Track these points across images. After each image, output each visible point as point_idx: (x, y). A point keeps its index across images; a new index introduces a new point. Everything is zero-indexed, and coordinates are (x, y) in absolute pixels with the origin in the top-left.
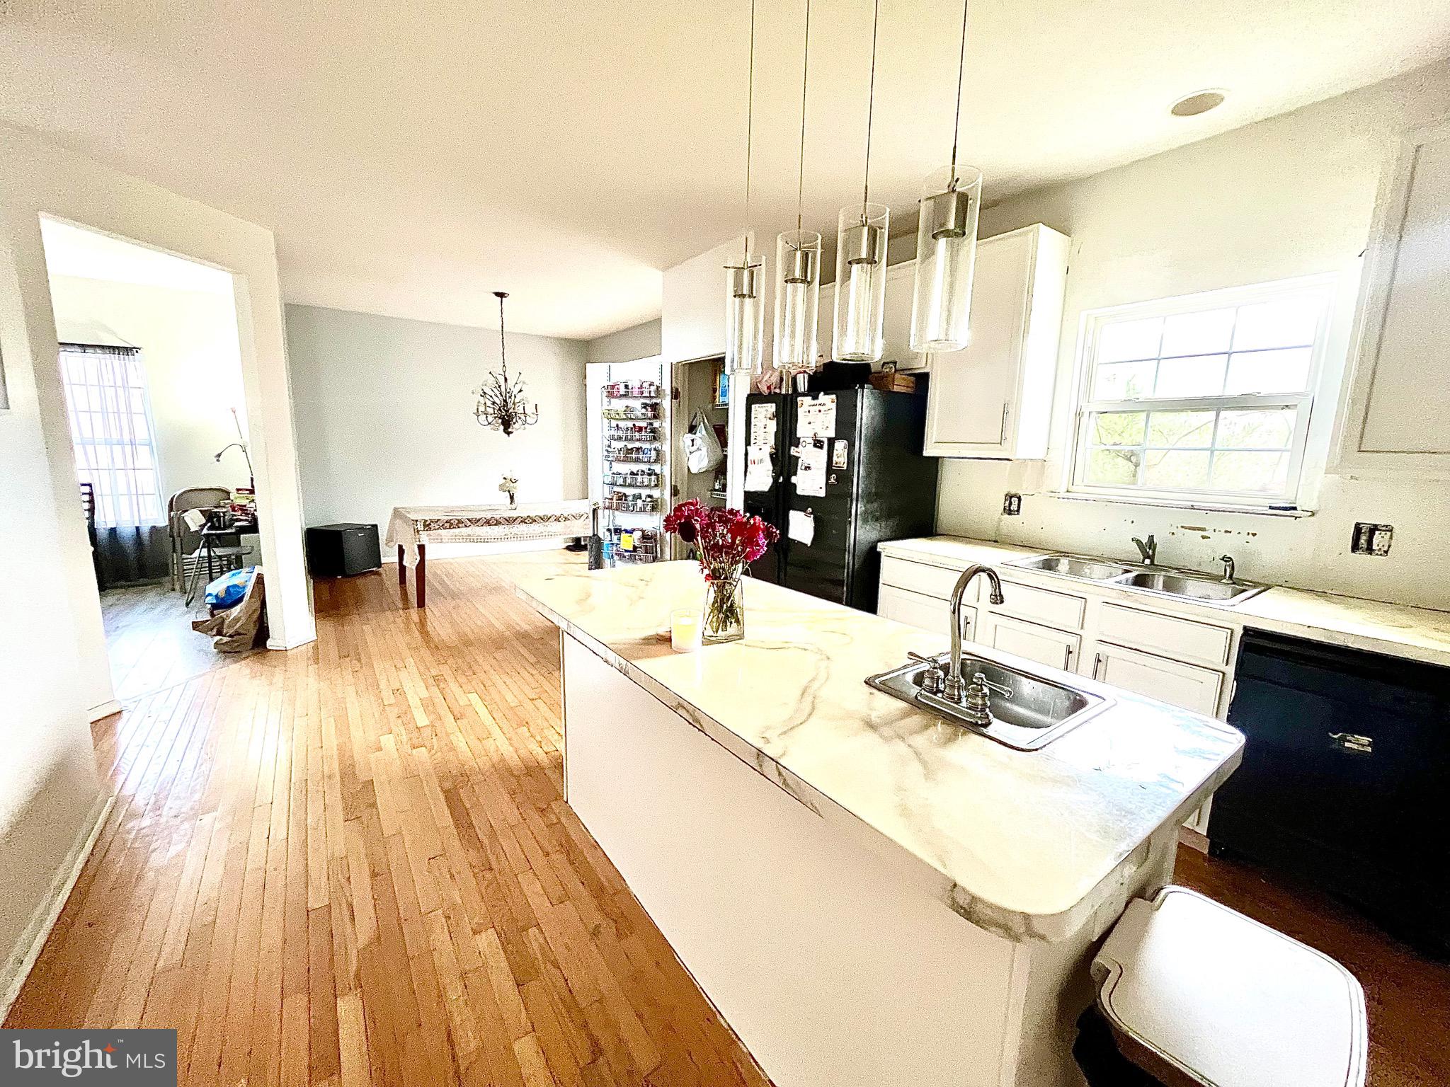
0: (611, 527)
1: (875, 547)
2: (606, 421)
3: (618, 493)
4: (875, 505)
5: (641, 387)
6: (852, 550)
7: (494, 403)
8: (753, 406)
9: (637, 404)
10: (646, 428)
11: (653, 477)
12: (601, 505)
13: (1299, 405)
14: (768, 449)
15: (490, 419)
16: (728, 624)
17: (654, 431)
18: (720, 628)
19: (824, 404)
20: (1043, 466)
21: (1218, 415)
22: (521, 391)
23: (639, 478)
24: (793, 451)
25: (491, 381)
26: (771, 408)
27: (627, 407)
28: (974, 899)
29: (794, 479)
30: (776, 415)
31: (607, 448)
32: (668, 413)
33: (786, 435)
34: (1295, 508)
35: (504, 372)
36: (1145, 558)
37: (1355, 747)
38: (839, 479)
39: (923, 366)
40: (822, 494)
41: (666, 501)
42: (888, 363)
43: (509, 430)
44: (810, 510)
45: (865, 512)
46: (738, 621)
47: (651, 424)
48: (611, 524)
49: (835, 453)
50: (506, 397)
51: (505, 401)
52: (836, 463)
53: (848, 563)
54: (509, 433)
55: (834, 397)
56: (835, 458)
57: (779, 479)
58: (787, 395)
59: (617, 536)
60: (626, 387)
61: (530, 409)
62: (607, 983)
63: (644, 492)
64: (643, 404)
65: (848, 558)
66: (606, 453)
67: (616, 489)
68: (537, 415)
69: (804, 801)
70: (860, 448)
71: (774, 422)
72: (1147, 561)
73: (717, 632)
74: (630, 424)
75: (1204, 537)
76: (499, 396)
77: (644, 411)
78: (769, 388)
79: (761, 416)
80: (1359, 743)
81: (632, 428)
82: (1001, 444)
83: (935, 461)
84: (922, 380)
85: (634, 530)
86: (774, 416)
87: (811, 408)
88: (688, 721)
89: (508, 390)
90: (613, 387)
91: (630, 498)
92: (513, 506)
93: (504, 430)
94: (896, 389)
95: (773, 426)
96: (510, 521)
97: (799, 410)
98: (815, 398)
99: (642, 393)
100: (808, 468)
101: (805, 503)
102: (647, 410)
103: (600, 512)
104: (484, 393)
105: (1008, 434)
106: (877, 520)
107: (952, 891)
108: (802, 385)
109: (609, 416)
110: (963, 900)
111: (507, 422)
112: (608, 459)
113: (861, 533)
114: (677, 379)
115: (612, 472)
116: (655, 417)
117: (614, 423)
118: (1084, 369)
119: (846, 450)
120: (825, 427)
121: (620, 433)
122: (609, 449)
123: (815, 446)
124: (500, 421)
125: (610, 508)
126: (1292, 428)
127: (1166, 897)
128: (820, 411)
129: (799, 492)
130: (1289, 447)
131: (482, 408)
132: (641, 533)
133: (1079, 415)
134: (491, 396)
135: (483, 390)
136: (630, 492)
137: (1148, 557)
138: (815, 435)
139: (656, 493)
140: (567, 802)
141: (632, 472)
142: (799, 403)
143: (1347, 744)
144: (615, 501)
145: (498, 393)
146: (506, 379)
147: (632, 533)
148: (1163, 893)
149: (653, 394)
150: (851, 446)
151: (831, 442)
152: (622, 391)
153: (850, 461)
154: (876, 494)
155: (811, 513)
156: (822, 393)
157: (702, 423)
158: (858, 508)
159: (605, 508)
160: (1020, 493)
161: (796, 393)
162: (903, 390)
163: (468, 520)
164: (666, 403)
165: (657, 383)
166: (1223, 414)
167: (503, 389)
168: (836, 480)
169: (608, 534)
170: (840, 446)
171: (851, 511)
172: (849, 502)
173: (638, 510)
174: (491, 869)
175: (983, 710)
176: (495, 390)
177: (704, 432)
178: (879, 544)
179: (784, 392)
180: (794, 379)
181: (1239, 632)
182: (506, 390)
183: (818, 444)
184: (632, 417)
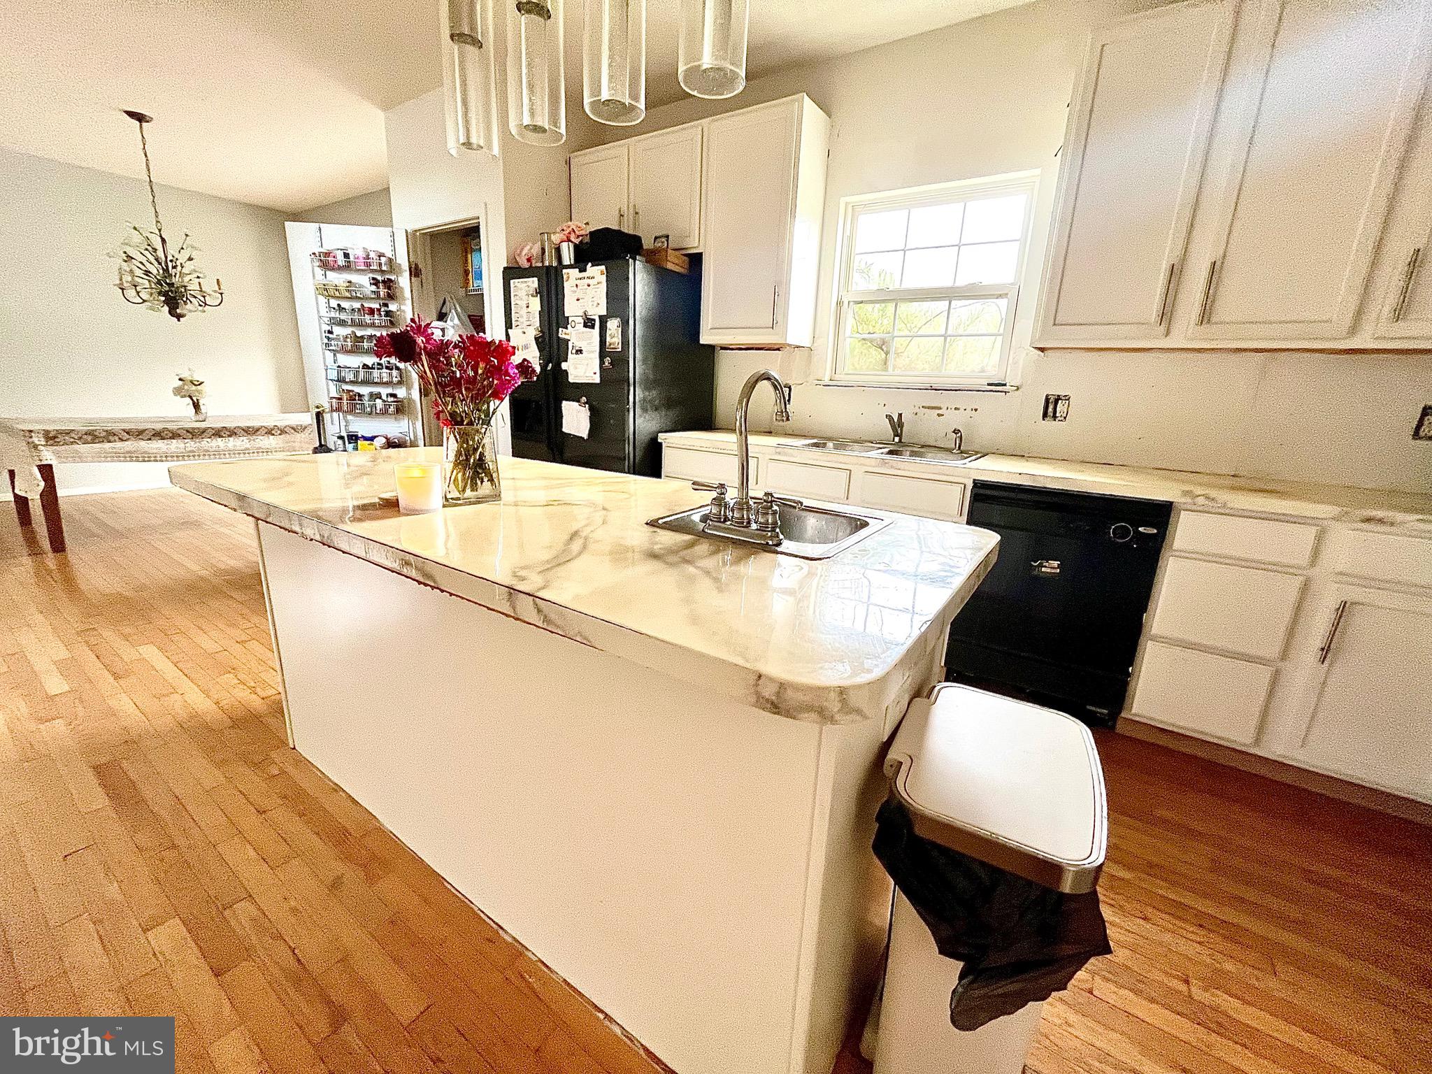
0: (344, 434)
1: (656, 438)
2: (322, 300)
3: (349, 391)
4: (654, 393)
5: (368, 257)
6: (631, 440)
7: (147, 273)
8: (512, 281)
9: (363, 280)
10: (379, 310)
11: (395, 372)
12: (327, 406)
13: (1010, 294)
14: (532, 332)
15: (144, 295)
16: (479, 482)
17: (388, 313)
18: (469, 486)
19: (593, 278)
20: (810, 356)
21: (950, 303)
22: (190, 259)
23: (376, 373)
24: (562, 334)
25: (136, 238)
26: (533, 283)
27: (350, 282)
28: (782, 686)
29: (564, 366)
30: (539, 292)
31: (327, 335)
32: (407, 294)
33: (553, 316)
34: (1005, 385)
35: (160, 230)
36: (895, 436)
37: (1049, 570)
38: (613, 362)
39: (696, 245)
40: (597, 380)
41: (414, 401)
42: (660, 237)
43: (178, 311)
44: (584, 399)
45: (644, 400)
46: (491, 480)
47: (386, 305)
48: (343, 428)
49: (608, 333)
50: (167, 266)
51: (166, 270)
52: (610, 345)
53: (629, 453)
54: (179, 317)
55: (603, 268)
56: (608, 339)
57: (547, 365)
58: (550, 267)
59: (352, 445)
60: (346, 255)
61: (210, 286)
62: (352, 936)
63: (384, 391)
64: (374, 279)
65: (629, 449)
66: (326, 341)
67: (346, 387)
68: (221, 294)
69: (571, 634)
70: (635, 329)
71: (538, 299)
72: (897, 439)
73: (464, 490)
74: (357, 305)
75: (939, 415)
76: (156, 263)
77: (374, 288)
78: (529, 260)
79: (522, 293)
80: (1051, 567)
81: (359, 309)
82: (773, 328)
83: (711, 348)
84: (696, 260)
85: (375, 437)
86: (536, 292)
87: (578, 282)
88: (417, 581)
89: (170, 258)
90: (327, 254)
91: (366, 398)
92: (201, 417)
93: (170, 313)
94: (670, 266)
95: (536, 304)
96: (194, 434)
97: (565, 284)
98: (583, 270)
99: (368, 265)
100: (579, 351)
101: (578, 392)
102: (378, 288)
103: (327, 417)
104: (128, 256)
105: (779, 317)
106: (656, 409)
107: (757, 685)
108: (568, 256)
109: (325, 291)
110: (769, 691)
111: (173, 299)
112: (330, 348)
113: (641, 423)
114: (415, 251)
115: (337, 365)
116: (391, 297)
117: (334, 303)
118: (844, 259)
119: (620, 329)
120: (595, 304)
121: (343, 316)
122: (330, 336)
123: (585, 326)
124: (163, 298)
125: (339, 409)
126: (1004, 316)
127: (939, 692)
128: (589, 286)
129: (571, 380)
130: (1001, 331)
131: (127, 278)
132: (384, 440)
133: (839, 304)
134: (141, 263)
135: (125, 253)
136: (365, 390)
137: (897, 436)
138: (585, 314)
139: (401, 393)
140: (294, 748)
141: (365, 365)
142: (565, 277)
143: (1043, 569)
144: (345, 402)
145: (152, 259)
146: (163, 241)
147: (373, 440)
148: (937, 689)
149: (384, 268)
150: (625, 324)
151: (603, 320)
152: (341, 261)
153: (625, 342)
154: (655, 381)
155: (585, 403)
156: (590, 264)
157: (453, 311)
158: (637, 394)
159: (332, 411)
160: (790, 382)
161: (561, 266)
162: (677, 269)
163: (124, 430)
164: (404, 281)
165: (389, 254)
166: (953, 303)
167: (160, 254)
168: (611, 364)
169: (340, 442)
170: (613, 325)
171: (628, 398)
172: (626, 388)
173: (378, 411)
174: (174, 846)
175: (773, 530)
176: (146, 253)
177: (456, 321)
178: (659, 434)
179: (547, 263)
180: (558, 250)
181: (970, 485)
182: (166, 257)
183: (589, 323)
184: (358, 295)
